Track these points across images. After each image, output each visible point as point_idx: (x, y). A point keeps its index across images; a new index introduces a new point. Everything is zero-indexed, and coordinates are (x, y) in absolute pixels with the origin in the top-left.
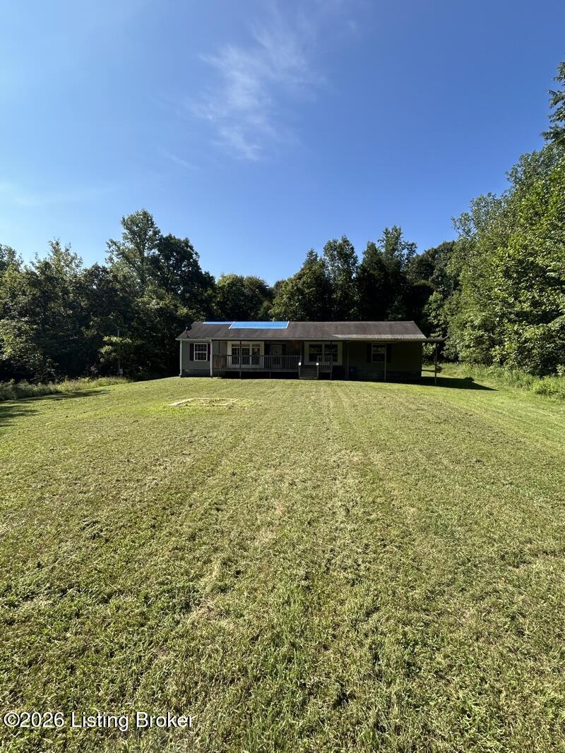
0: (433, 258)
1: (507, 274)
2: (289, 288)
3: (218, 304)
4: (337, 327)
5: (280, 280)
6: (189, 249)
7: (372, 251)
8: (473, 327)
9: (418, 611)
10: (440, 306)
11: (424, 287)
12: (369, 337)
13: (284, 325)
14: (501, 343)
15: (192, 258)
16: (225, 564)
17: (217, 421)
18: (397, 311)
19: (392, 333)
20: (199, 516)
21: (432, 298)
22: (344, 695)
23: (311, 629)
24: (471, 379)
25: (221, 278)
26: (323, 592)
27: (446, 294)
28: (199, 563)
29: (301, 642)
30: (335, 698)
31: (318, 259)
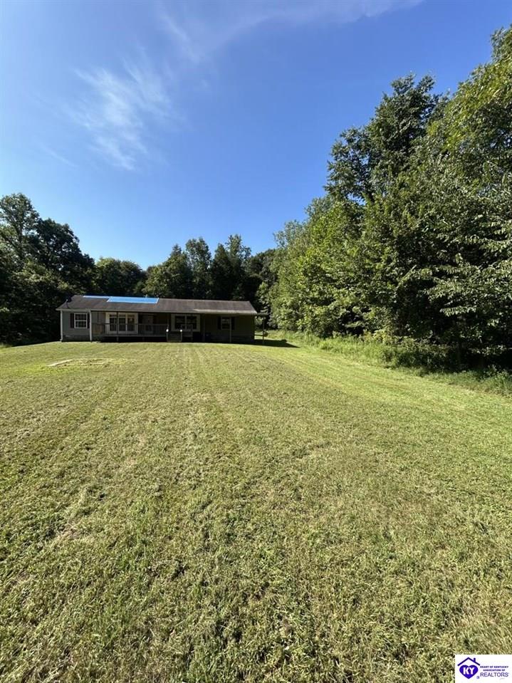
0: (262, 259)
1: (305, 273)
2: (159, 272)
3: (97, 281)
4: (196, 304)
5: (152, 265)
6: (69, 234)
7: (221, 250)
8: (286, 307)
9: (238, 498)
10: (266, 292)
11: (256, 278)
12: (219, 311)
13: (155, 301)
14: (302, 317)
15: (72, 241)
16: (91, 491)
17: (93, 377)
18: (239, 294)
19: (235, 309)
20: (69, 456)
21: (261, 286)
22: (181, 568)
23: (160, 528)
24: (285, 341)
25: (100, 261)
26: (172, 498)
27: (270, 285)
28: (66, 495)
29: (150, 538)
30: (174, 572)
31: (182, 252)
